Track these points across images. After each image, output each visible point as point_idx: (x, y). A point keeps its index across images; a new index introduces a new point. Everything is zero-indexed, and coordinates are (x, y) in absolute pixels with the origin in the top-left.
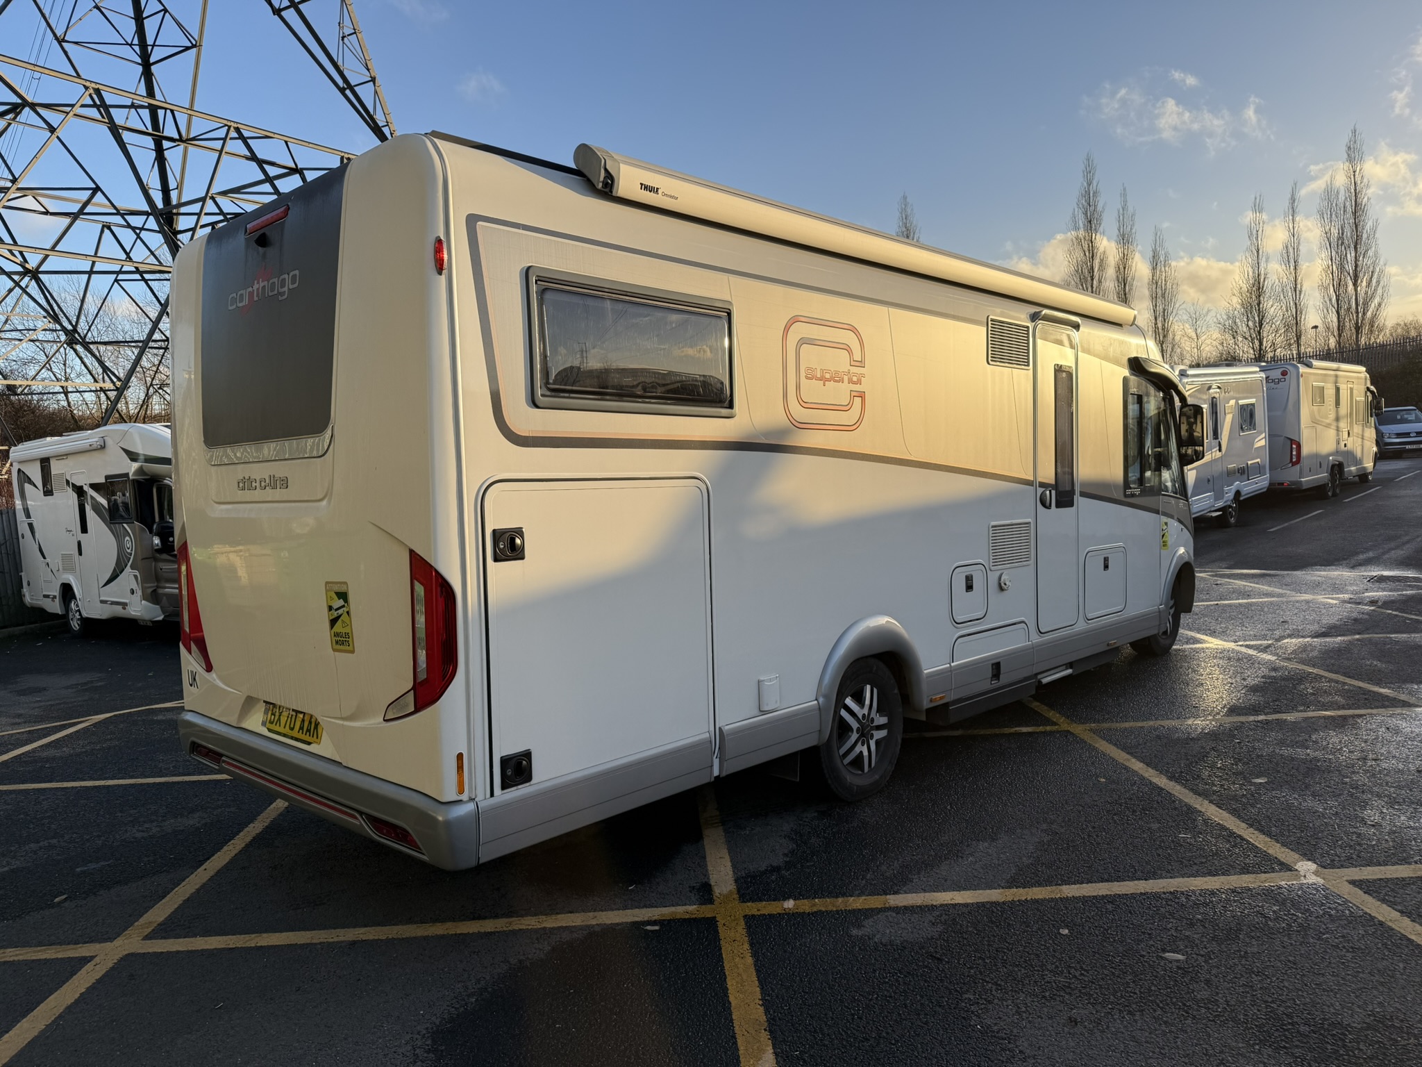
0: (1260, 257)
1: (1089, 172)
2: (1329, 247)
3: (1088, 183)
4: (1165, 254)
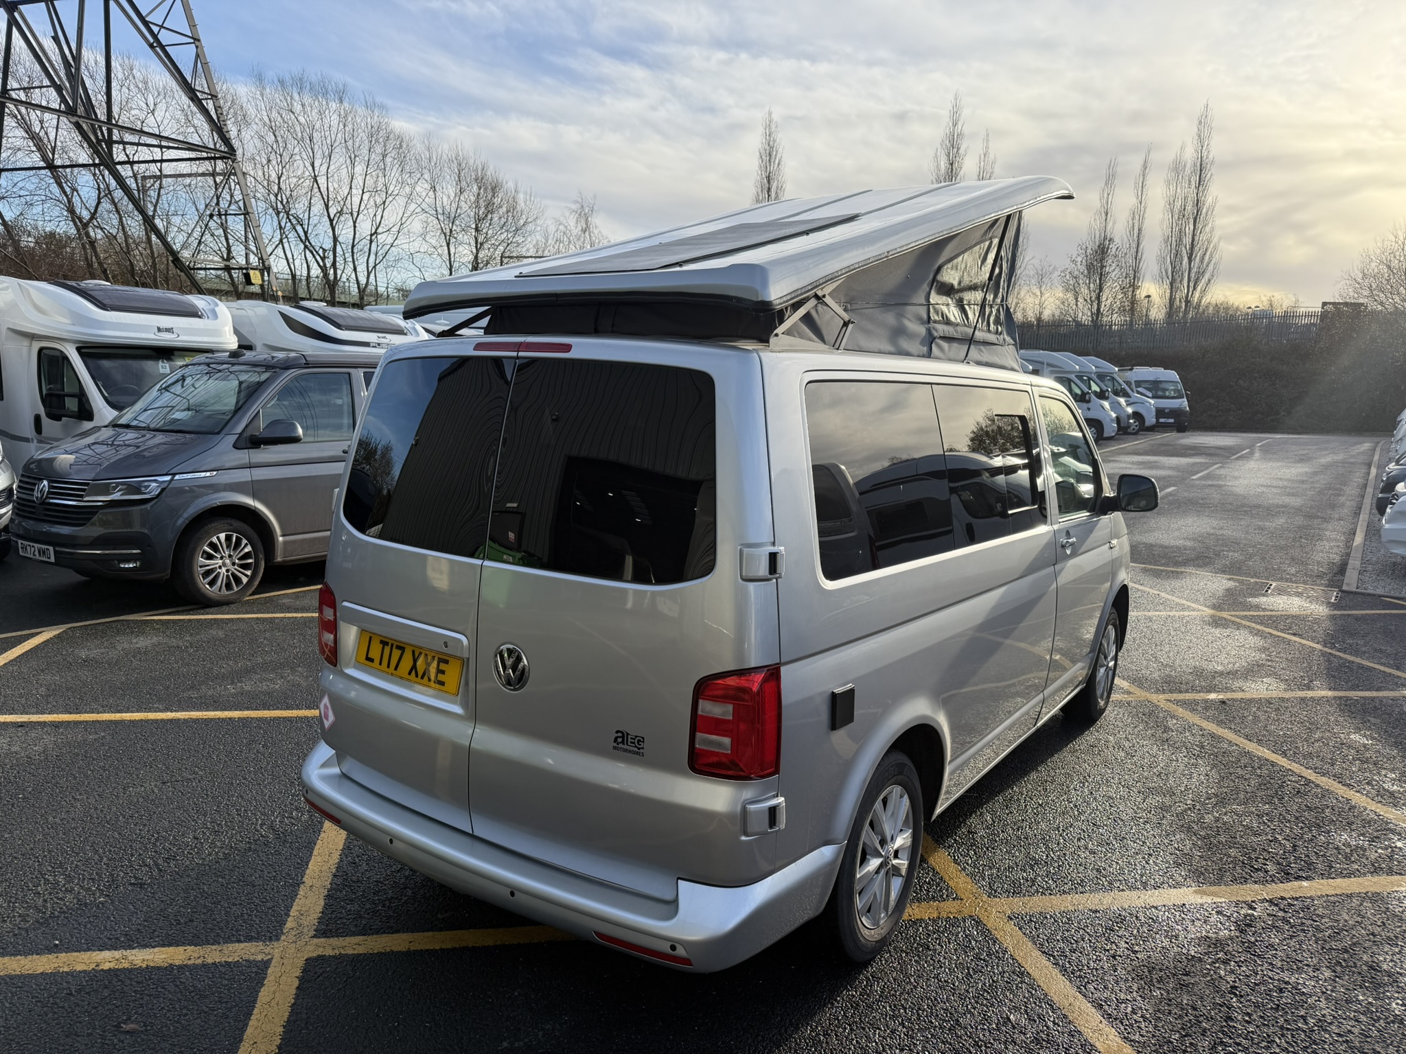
0: (1108, 220)
1: (956, 114)
2: (1171, 218)
3: (953, 124)
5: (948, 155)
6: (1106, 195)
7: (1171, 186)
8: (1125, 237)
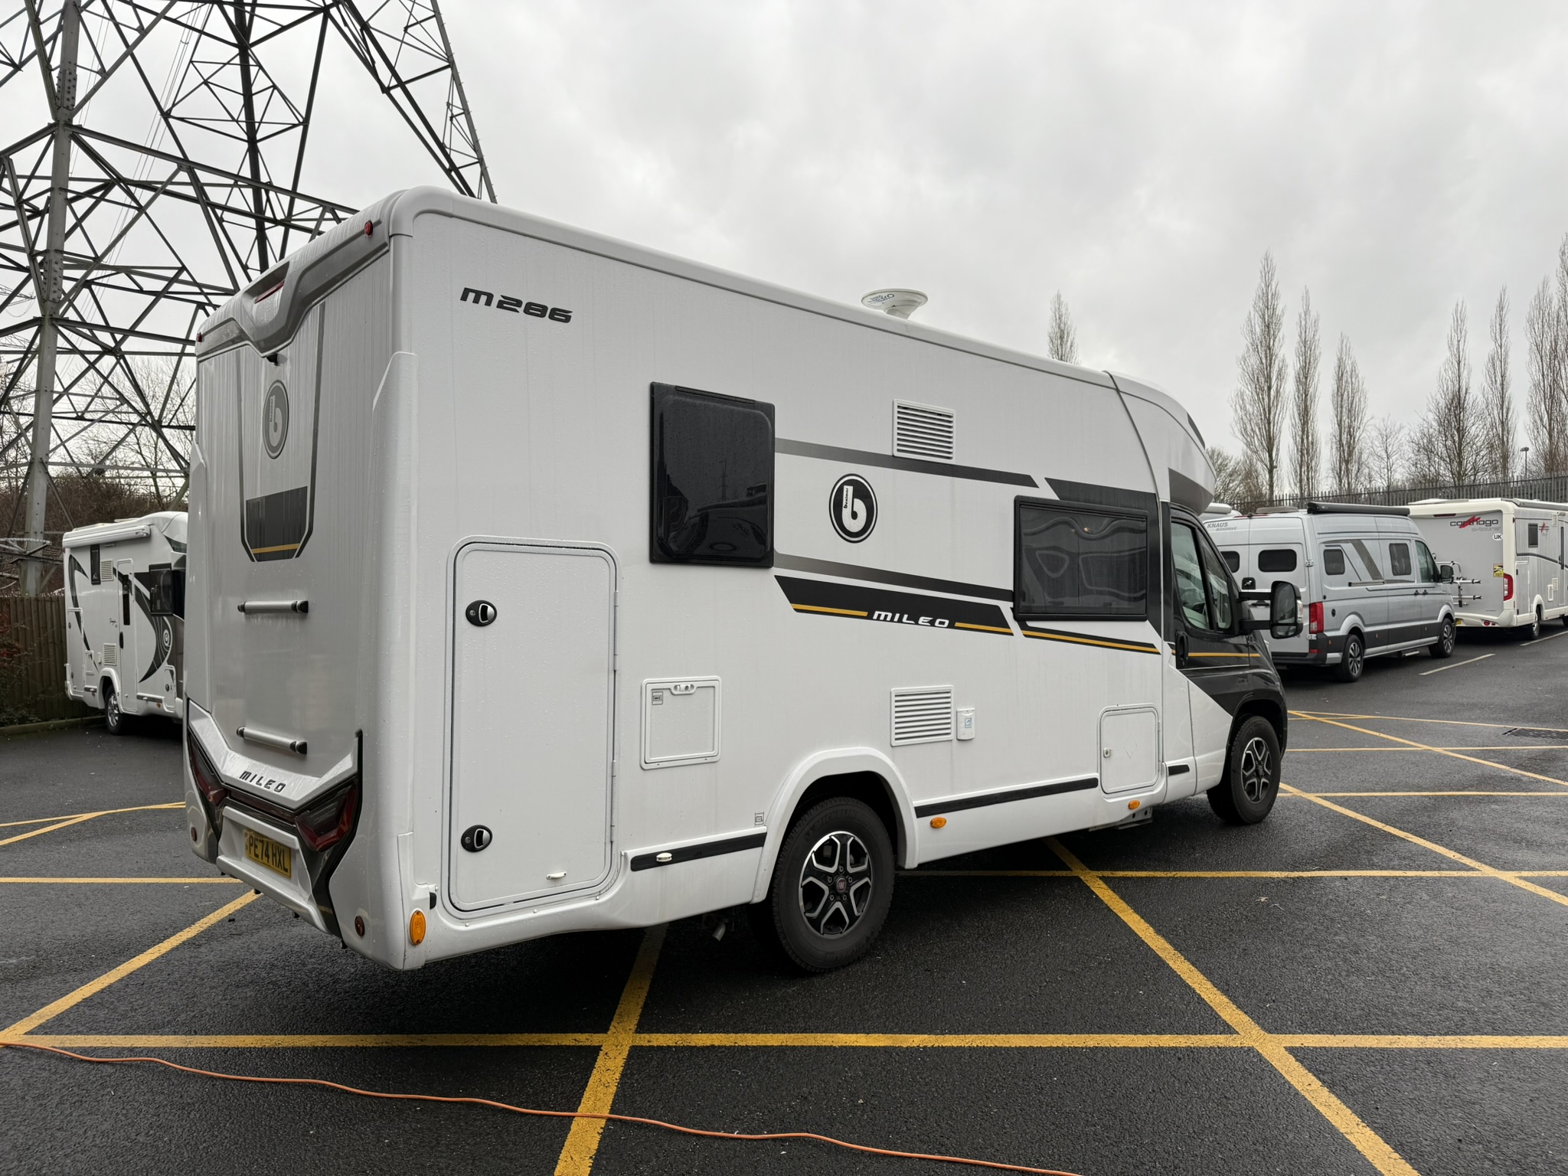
0: (1462, 369)
1: (1268, 274)
2: (1540, 361)
3: (1266, 286)
4: (1352, 363)
5: (1264, 318)
6: (1456, 343)
7: (1536, 326)
8: (1485, 384)
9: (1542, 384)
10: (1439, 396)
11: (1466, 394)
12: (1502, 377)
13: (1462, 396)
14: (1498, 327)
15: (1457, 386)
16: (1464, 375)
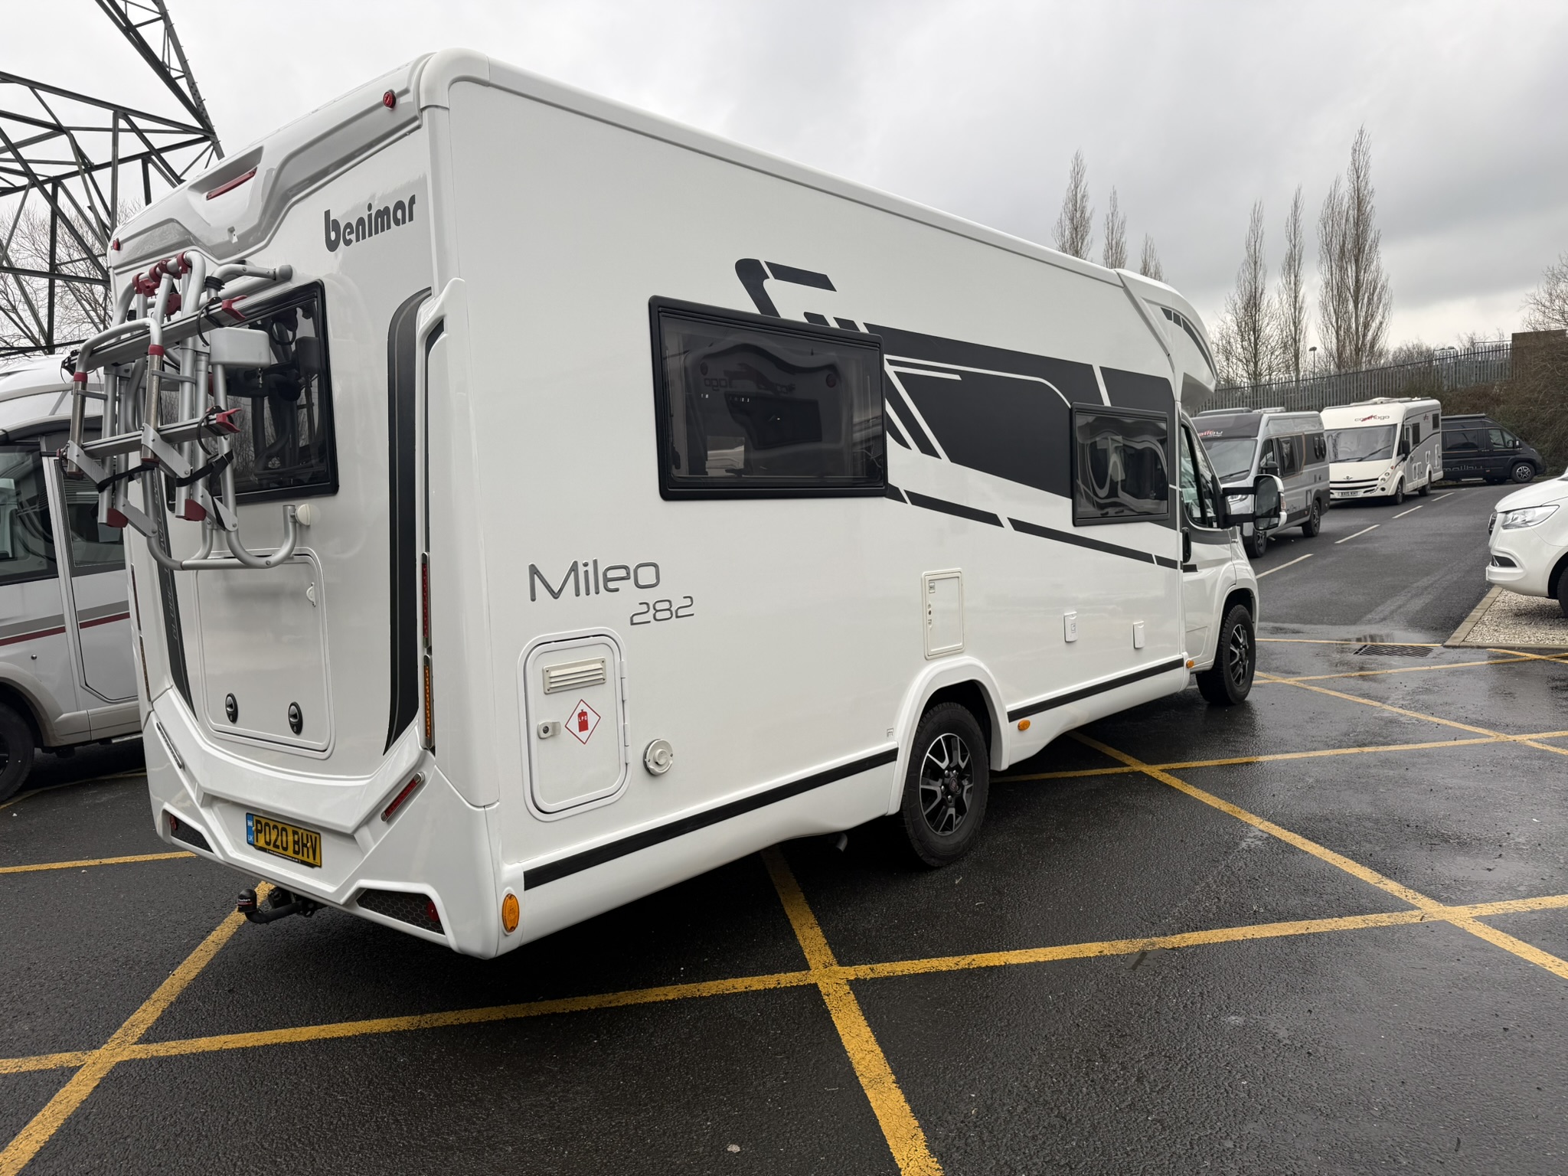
0: (1258, 270)
1: (1077, 174)
2: (1329, 260)
3: (1075, 185)
5: (1072, 220)
6: (1253, 243)
7: (1326, 225)
9: (1330, 284)
10: (1236, 296)
11: (1261, 294)
12: (1296, 277)
13: (1258, 295)
14: (1293, 226)
15: (1254, 287)
16: (1260, 274)
